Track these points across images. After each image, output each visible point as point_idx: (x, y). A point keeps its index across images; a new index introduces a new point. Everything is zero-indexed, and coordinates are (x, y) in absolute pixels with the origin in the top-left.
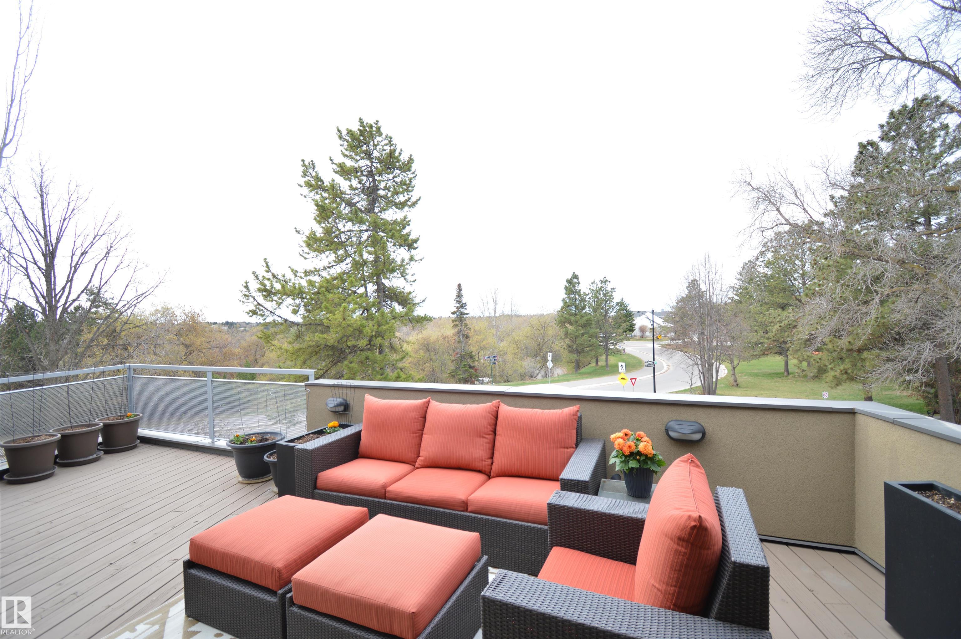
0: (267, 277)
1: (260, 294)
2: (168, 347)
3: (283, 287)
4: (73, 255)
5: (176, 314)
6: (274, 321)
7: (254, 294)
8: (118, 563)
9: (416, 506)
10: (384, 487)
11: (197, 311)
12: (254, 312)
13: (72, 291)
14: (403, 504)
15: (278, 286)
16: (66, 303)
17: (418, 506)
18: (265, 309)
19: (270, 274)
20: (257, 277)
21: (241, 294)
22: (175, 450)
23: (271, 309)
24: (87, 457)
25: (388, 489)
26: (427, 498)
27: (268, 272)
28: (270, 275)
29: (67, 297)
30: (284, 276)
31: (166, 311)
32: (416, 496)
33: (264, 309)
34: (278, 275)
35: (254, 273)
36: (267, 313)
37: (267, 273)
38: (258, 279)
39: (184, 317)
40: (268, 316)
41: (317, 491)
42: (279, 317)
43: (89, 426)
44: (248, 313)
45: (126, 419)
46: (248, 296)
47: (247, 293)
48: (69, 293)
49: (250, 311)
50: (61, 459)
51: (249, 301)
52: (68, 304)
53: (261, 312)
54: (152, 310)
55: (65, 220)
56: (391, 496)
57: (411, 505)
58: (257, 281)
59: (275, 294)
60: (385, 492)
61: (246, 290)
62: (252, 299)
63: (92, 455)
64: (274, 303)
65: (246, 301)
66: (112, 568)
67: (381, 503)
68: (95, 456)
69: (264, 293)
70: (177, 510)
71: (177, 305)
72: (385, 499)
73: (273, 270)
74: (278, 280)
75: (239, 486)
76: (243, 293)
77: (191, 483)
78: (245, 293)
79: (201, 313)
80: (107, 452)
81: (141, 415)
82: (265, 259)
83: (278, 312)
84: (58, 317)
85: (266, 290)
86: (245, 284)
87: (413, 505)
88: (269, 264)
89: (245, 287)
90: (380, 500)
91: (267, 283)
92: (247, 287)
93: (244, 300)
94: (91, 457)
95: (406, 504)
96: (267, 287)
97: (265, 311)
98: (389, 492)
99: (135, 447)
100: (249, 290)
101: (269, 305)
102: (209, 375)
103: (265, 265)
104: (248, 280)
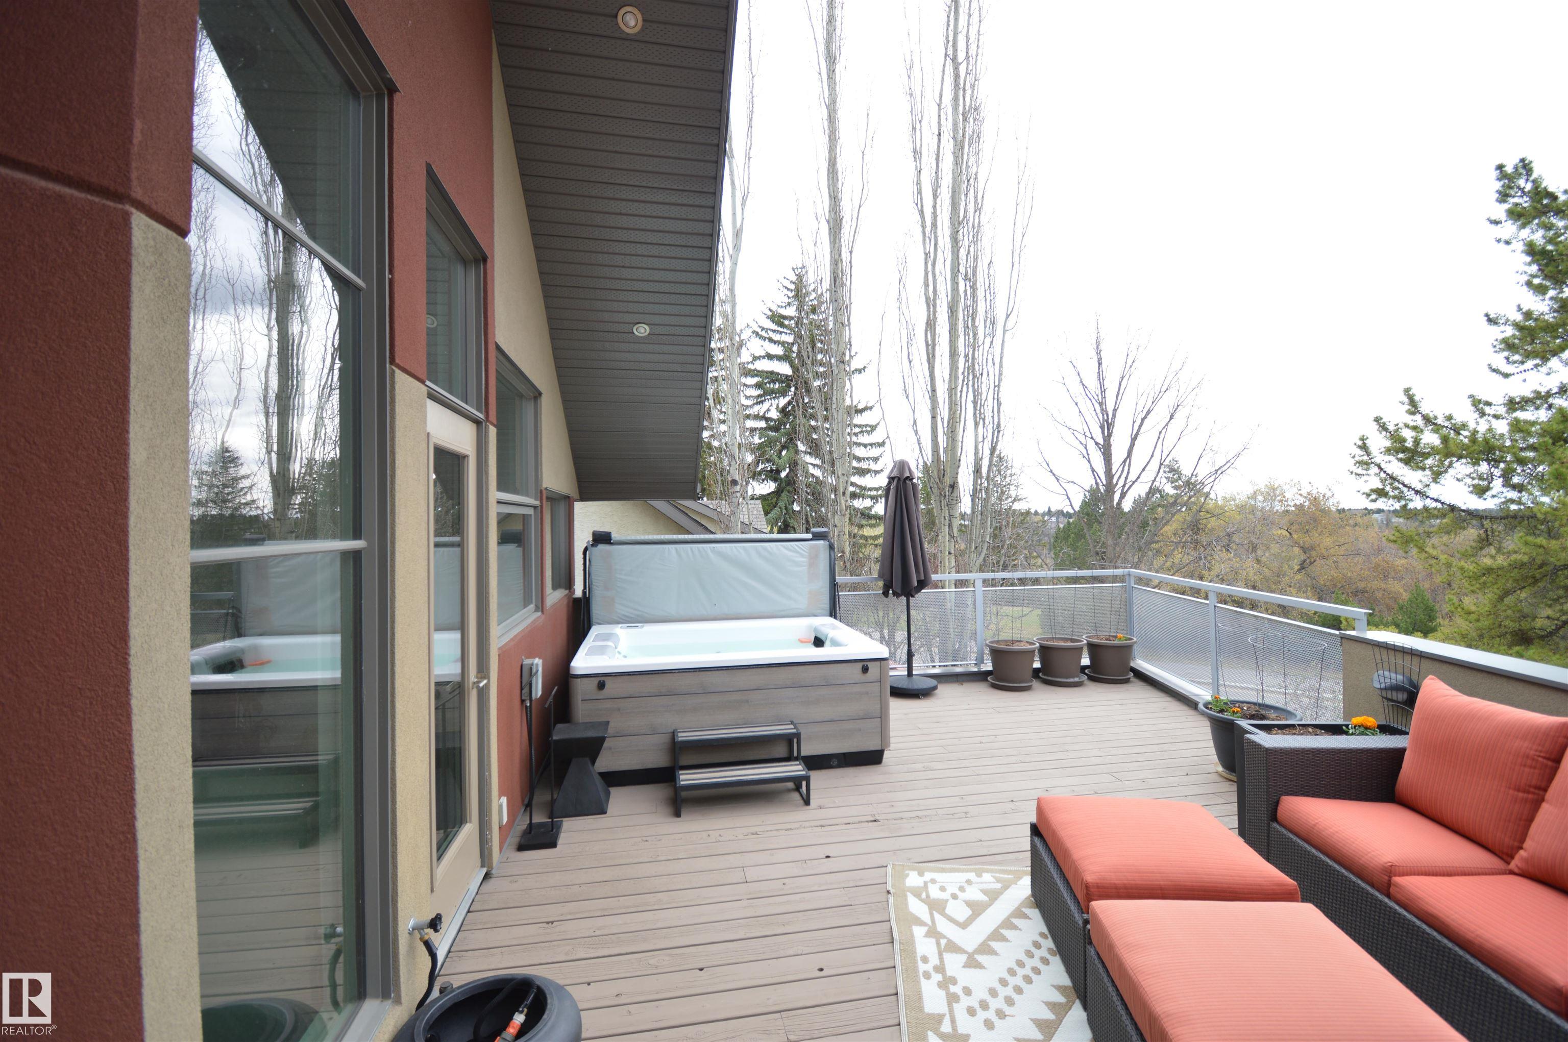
0: (1412, 424)
1: (1392, 458)
2: (1275, 548)
3: (1445, 440)
4: (1134, 422)
5: (1288, 495)
6: (1426, 509)
7: (1379, 458)
8: (1018, 803)
9: (1445, 941)
10: (1391, 871)
11: (1323, 490)
12: (1381, 493)
13: (1131, 471)
14: (1418, 923)
15: (1430, 439)
16: (1124, 486)
17: (1450, 945)
18: (1405, 485)
19: (1418, 417)
20: (1383, 427)
21: (1353, 461)
22: (1169, 699)
23: (1419, 487)
24: (1067, 678)
25: (1397, 879)
26: (1470, 936)
27: (1413, 413)
28: (1418, 420)
29: (1126, 478)
30: (1449, 418)
31: (1272, 493)
32: (1448, 921)
33: (1401, 486)
34: (1436, 418)
35: (1377, 420)
36: (1410, 494)
37: (1412, 417)
38: (1386, 430)
39: (1299, 501)
40: (1411, 500)
41: (1275, 825)
42: (1437, 500)
43: (1073, 640)
44: (1368, 495)
45: (1116, 642)
46: (1367, 464)
47: (1366, 458)
48: (1128, 473)
49: (1372, 491)
50: (1044, 674)
51: (1369, 472)
52: (1127, 486)
53: (1396, 492)
54: (1250, 491)
55: (1123, 378)
56: (1398, 896)
57: (1435, 934)
58: (1384, 433)
59: (1426, 456)
60: (1389, 884)
61: (1362, 453)
62: (1375, 470)
63: (1073, 677)
64: (1428, 472)
65: (1364, 472)
66: (1011, 805)
67: (1377, 899)
68: (1076, 679)
69: (1401, 456)
70: (1114, 775)
71: (1288, 481)
72: (1388, 896)
73: (1425, 408)
74: (1437, 428)
75: (1215, 777)
76: (1357, 458)
77: (1155, 748)
78: (1361, 458)
79: (1329, 494)
80: (1092, 679)
81: (1135, 639)
82: (1407, 391)
83: (1434, 491)
84: (1115, 503)
85: (1404, 450)
86: (1360, 443)
87: (1439, 937)
88: (1416, 398)
89: (1360, 447)
90: (1377, 894)
91: (1408, 434)
92: (1364, 447)
93: (1360, 471)
94: (1071, 680)
95: (1424, 926)
96: (1406, 444)
97: (1405, 490)
98: (1396, 885)
99: (1127, 681)
100: (1368, 453)
101: (1413, 477)
102: (1213, 598)
103: (1406, 400)
104: (1366, 434)
